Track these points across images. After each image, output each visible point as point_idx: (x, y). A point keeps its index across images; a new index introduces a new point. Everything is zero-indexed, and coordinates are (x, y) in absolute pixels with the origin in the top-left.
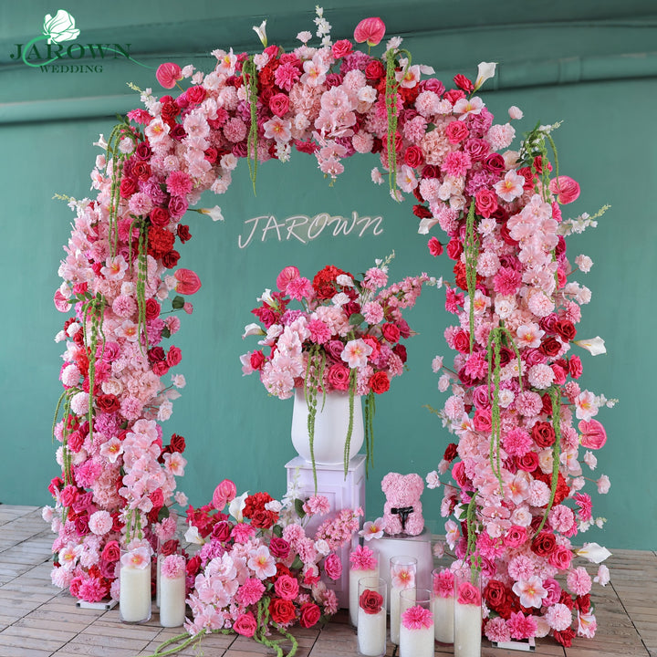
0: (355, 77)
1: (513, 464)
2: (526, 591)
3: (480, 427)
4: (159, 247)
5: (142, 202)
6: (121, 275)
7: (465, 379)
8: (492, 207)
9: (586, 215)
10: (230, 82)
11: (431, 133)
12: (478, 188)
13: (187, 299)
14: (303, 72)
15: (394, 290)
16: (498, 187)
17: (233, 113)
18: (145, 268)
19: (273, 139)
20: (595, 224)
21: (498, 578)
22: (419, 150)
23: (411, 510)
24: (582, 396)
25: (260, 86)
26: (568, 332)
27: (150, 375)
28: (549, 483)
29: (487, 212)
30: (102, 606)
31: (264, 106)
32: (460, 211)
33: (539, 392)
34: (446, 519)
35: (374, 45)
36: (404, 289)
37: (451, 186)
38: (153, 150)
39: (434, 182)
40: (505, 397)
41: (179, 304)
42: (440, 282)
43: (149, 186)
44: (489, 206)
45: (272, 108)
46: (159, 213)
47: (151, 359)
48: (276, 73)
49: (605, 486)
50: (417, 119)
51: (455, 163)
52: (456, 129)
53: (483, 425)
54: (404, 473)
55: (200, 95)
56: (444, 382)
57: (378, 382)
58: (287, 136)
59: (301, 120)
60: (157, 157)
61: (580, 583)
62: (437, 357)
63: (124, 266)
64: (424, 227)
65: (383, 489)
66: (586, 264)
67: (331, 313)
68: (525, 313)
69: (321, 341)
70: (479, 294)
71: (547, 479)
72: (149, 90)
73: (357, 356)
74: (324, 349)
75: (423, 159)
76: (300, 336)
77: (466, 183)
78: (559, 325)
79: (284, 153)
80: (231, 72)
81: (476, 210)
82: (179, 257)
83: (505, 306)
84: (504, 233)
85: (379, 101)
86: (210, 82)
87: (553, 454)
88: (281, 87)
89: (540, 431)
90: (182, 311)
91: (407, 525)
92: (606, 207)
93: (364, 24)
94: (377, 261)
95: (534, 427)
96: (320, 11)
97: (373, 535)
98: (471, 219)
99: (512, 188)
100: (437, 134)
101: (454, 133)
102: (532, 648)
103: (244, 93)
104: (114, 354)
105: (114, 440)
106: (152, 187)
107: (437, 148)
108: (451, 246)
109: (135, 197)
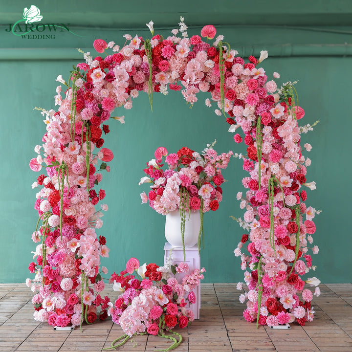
0: (202, 54)
1: (279, 241)
2: (286, 301)
3: (263, 225)
4: (96, 137)
5: (87, 113)
6: (77, 152)
7: (253, 202)
8: (269, 121)
9: (308, 125)
10: (136, 52)
11: (240, 84)
12: (262, 111)
13: (108, 164)
14: (176, 50)
15: (217, 159)
16: (272, 111)
17: (138, 69)
18: (89, 148)
19: (159, 83)
20: (312, 129)
21: (272, 296)
22: (234, 92)
24: (308, 209)
25: (153, 55)
26: (303, 179)
27: (90, 205)
28: (294, 250)
29: (266, 123)
30: (69, 328)
31: (155, 66)
32: (252, 122)
33: (290, 208)
34: (244, 271)
35: (211, 39)
36: (223, 159)
37: (248, 111)
38: (94, 86)
39: (240, 107)
40: (276, 211)
41: (103, 167)
42: (241, 155)
43: (92, 105)
44: (267, 120)
45: (160, 67)
46: (96, 119)
47: (90, 197)
48: (163, 50)
49: (316, 250)
50: (233, 77)
51: (251, 99)
52: (252, 83)
53: (266, 224)
55: (120, 58)
56: (243, 204)
57: (214, 206)
58: (166, 82)
59: (175, 74)
60: (97, 90)
61: (307, 296)
62: (239, 192)
63: (78, 147)
64: (232, 129)
66: (309, 147)
67: (189, 172)
68: (283, 171)
69: (187, 185)
70: (262, 162)
72: (88, 53)
73: (206, 193)
74: (188, 190)
75: (236, 96)
76: (177, 183)
77: (256, 109)
78: (299, 176)
79: (164, 90)
80: (137, 47)
81: (262, 122)
82: (104, 142)
83: (275, 168)
84: (275, 133)
85: (216, 68)
86: (126, 51)
87: (296, 236)
88: (165, 57)
89: (291, 226)
90: (105, 170)
92: (317, 122)
93: (205, 28)
94: (208, 145)
95: (288, 224)
96: (182, 19)
98: (259, 126)
99: (279, 112)
100: (243, 85)
101: (251, 84)
102: (289, 327)
103: (146, 59)
104: (71, 194)
105: (75, 240)
106: (94, 105)
107: (243, 92)
108: (248, 140)
109: (84, 110)
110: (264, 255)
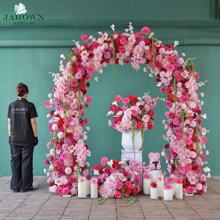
0: (142, 43)
1: (187, 147)
2: (191, 180)
3: (178, 138)
4: (83, 89)
5: (79, 75)
6: (73, 97)
7: (172, 125)
8: (180, 79)
9: (202, 82)
10: (105, 42)
11: (164, 59)
12: (176, 74)
14: (128, 40)
15: (151, 102)
16: (182, 74)
17: (107, 51)
18: (80, 95)
19: (118, 58)
20: (204, 84)
21: (183, 178)
22: (160, 63)
23: (158, 162)
24: (203, 129)
25: (115, 43)
26: (199, 112)
27: (80, 127)
29: (179, 81)
30: (70, 196)
31: (116, 49)
32: (171, 80)
33: (193, 128)
34: (167, 164)
35: (147, 34)
36: (154, 101)
37: (169, 74)
38: (83, 60)
39: (164, 72)
40: (185, 129)
41: (87, 106)
42: (164, 99)
45: (119, 50)
46: (83, 78)
47: (80, 122)
48: (120, 40)
49: (208, 153)
50: (160, 55)
51: (170, 68)
53: (179, 137)
54: (154, 153)
55: (97, 45)
56: (166, 126)
57: (150, 127)
58: (122, 58)
59: (127, 54)
60: (84, 62)
61: (204, 178)
62: (164, 120)
63: (74, 94)
64: (159, 84)
65: (149, 157)
66: (202, 95)
67: (136, 108)
68: (188, 108)
69: (135, 115)
70: (177, 102)
71: (195, 151)
72: (78, 42)
73: (146, 119)
74: (136, 118)
75: (161, 66)
76: (130, 114)
77: (173, 73)
78: (197, 111)
79: (121, 62)
80: (106, 39)
81: (176, 80)
82: (87, 92)
83: (184, 106)
84: (183, 86)
85: (151, 50)
86: (100, 41)
87: (196, 144)
88: (122, 44)
89: (194, 138)
90: (88, 108)
91: (157, 166)
92: (207, 80)
93: (144, 28)
94: (145, 94)
95: (192, 137)
96: (130, 23)
97: (148, 170)
98: (174, 82)
99: (186, 75)
101: (170, 59)
102: (193, 195)
103: (112, 45)
104: (70, 120)
105: (72, 146)
106: (82, 71)
107: (166, 64)
108: (168, 90)
109: (77, 74)
110: (179, 154)
